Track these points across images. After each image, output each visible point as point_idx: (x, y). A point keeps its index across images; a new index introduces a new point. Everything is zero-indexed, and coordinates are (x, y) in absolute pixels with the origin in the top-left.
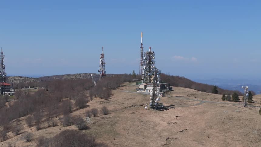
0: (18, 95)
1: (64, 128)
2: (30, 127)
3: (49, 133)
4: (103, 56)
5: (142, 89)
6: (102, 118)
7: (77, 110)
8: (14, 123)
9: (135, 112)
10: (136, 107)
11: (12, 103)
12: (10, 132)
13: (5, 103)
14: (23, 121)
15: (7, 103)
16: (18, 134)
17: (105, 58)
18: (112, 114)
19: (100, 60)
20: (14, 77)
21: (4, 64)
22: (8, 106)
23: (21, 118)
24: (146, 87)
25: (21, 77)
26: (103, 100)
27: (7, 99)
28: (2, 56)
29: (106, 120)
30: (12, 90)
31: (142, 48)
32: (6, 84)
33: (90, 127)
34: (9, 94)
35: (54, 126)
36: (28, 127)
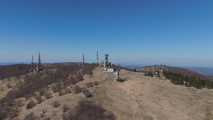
0: (47, 73)
1: (76, 95)
2: (55, 93)
3: (68, 99)
4: (83, 56)
5: (105, 70)
6: (96, 88)
7: (78, 81)
8: (46, 89)
9: (111, 83)
10: (108, 80)
11: (44, 77)
12: (43, 96)
13: (40, 76)
14: (50, 88)
15: (42, 77)
16: (48, 98)
17: (84, 57)
18: (100, 85)
19: (83, 58)
20: (44, 64)
21: (40, 59)
22: (42, 78)
23: (49, 86)
24: (107, 69)
25: (46, 64)
26: (89, 76)
27: (41, 74)
28: (39, 55)
29: (99, 89)
30: (44, 70)
31: (97, 53)
32: (41, 68)
33: (93, 94)
34: (43, 72)
35: (69, 93)
36: (54, 93)
